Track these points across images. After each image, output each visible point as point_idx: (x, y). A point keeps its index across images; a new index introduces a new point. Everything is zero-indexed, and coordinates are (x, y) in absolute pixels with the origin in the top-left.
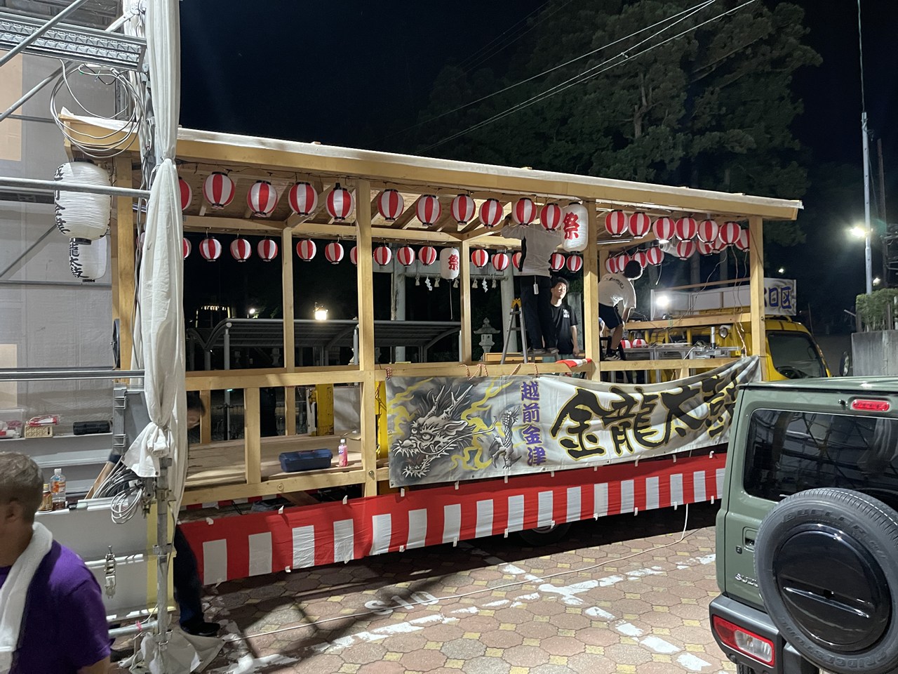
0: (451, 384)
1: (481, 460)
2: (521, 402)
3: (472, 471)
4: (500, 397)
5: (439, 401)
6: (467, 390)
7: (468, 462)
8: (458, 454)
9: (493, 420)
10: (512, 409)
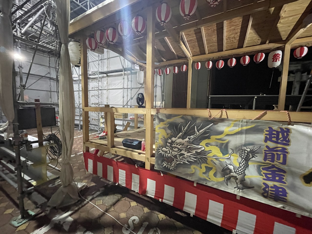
0: (196, 121)
1: (215, 175)
2: (263, 143)
3: (205, 180)
4: (238, 136)
5: (186, 130)
6: (208, 127)
7: (204, 173)
8: (197, 166)
9: (230, 151)
10: (251, 147)
